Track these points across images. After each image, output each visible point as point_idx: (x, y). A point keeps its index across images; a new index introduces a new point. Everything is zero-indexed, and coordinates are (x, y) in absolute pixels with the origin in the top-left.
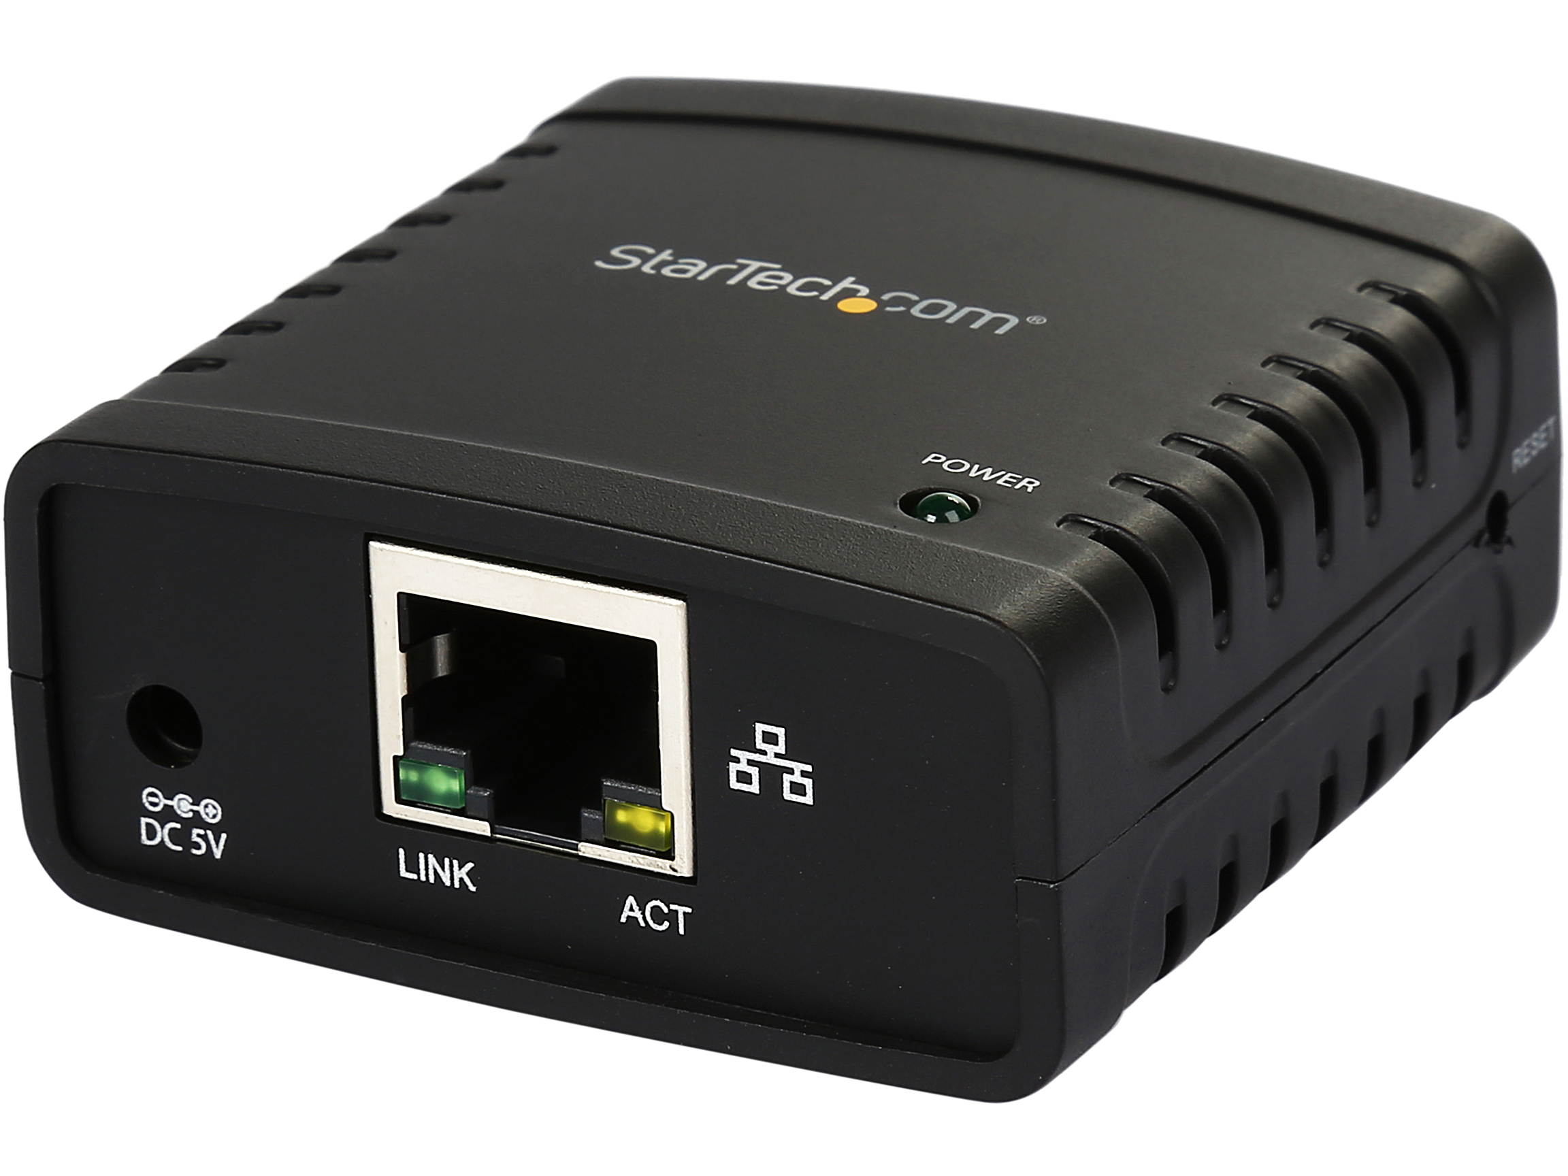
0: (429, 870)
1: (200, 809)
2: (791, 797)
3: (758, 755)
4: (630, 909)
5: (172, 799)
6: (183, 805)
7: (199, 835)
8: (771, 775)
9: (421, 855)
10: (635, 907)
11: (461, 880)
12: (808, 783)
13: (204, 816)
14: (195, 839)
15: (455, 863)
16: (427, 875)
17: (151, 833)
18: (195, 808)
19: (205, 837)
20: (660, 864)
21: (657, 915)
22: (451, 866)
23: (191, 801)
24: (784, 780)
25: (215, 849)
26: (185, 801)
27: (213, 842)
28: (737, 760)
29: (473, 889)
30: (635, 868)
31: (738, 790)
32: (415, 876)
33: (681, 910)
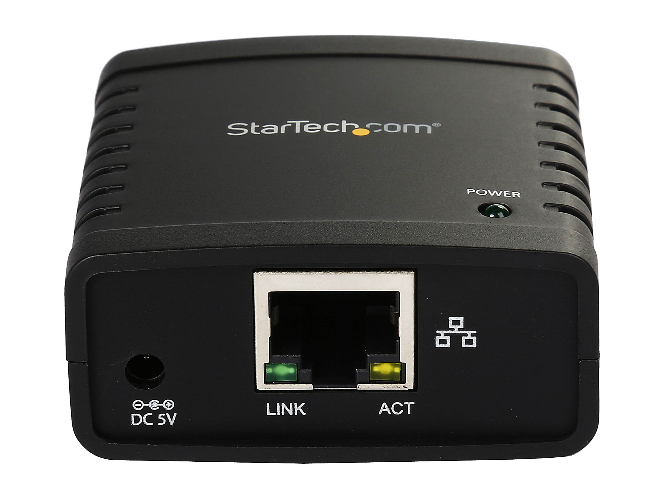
0: (282, 410)
1: (163, 405)
2: (465, 346)
3: (450, 331)
4: (384, 408)
5: (148, 403)
6: (154, 405)
7: (162, 416)
8: (456, 339)
9: (278, 404)
10: (386, 407)
11: (298, 411)
12: (474, 338)
13: (165, 407)
14: (160, 418)
15: (296, 404)
16: (281, 412)
17: (137, 419)
18: (160, 405)
19: (165, 417)
20: (399, 386)
21: (397, 408)
22: (293, 406)
23: (158, 402)
24: (463, 339)
25: (170, 421)
26: (155, 403)
27: (169, 418)
28: (440, 335)
29: (304, 414)
30: (386, 390)
31: (440, 348)
32: (275, 414)
33: (409, 404)
